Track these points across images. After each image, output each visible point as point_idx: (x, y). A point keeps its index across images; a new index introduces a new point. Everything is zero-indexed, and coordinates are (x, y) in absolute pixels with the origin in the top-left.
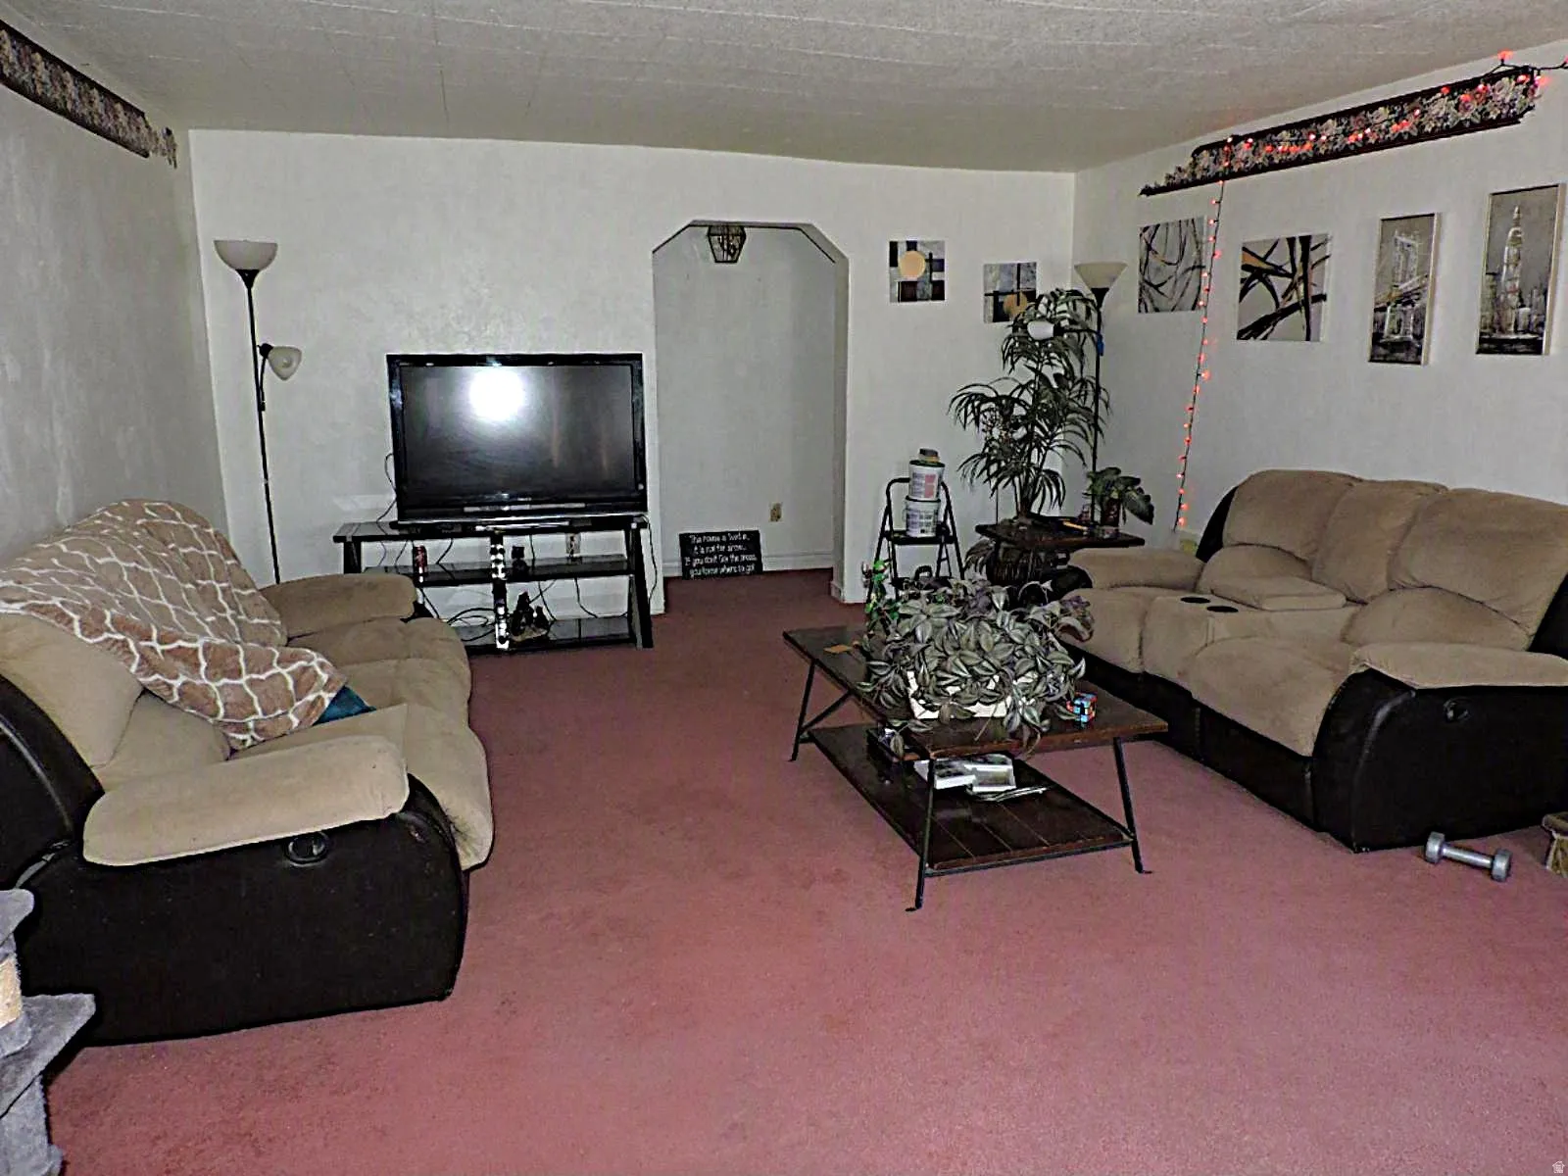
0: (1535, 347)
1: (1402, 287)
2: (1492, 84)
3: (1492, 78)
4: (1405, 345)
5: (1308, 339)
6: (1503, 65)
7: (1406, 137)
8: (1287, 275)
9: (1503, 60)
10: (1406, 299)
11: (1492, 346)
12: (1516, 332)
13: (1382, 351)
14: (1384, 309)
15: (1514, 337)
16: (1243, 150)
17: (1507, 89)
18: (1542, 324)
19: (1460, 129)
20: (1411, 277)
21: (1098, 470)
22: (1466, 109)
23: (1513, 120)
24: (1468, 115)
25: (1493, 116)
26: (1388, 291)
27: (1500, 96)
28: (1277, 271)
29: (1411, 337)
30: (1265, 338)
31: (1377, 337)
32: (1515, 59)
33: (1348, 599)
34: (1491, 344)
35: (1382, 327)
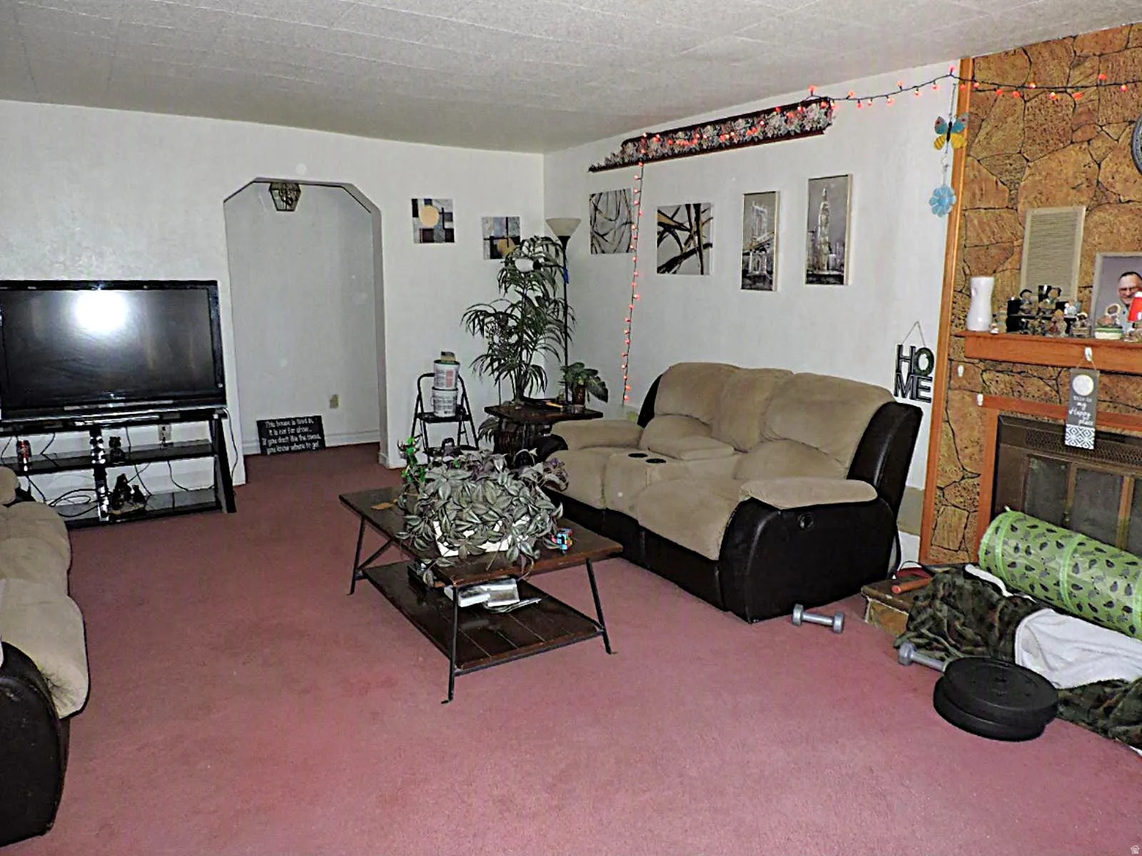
0: (840, 280)
1: (759, 239)
2: (807, 107)
3: (806, 104)
4: (762, 278)
5: (702, 273)
6: (812, 95)
7: (756, 139)
8: (687, 230)
9: (812, 92)
10: (761, 248)
11: (815, 279)
12: (828, 269)
13: (748, 281)
14: (748, 254)
15: (827, 273)
16: (654, 144)
17: (815, 112)
18: (842, 265)
19: (788, 136)
20: (764, 233)
21: (569, 364)
22: (792, 123)
23: (820, 131)
24: (793, 128)
25: (808, 128)
26: (750, 242)
27: (811, 115)
28: (680, 227)
29: (765, 272)
30: (675, 273)
31: (745, 272)
32: (820, 92)
33: (735, 449)
34: (815, 277)
35: (748, 266)
